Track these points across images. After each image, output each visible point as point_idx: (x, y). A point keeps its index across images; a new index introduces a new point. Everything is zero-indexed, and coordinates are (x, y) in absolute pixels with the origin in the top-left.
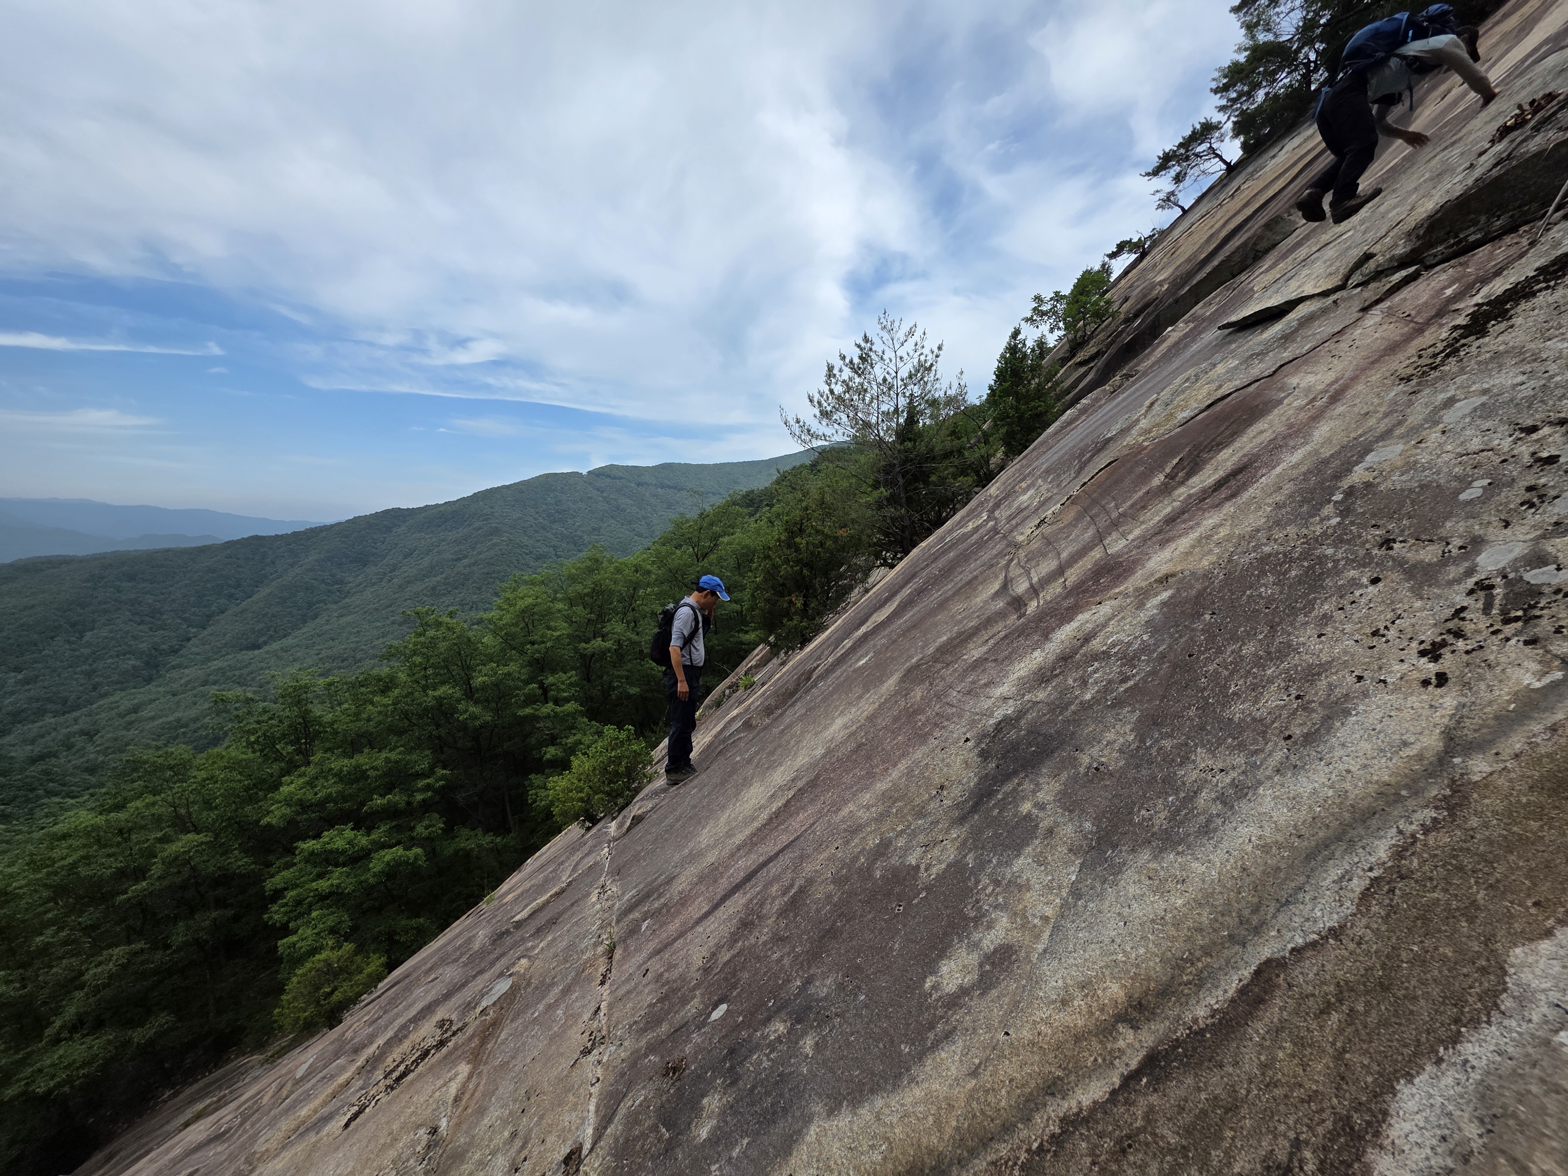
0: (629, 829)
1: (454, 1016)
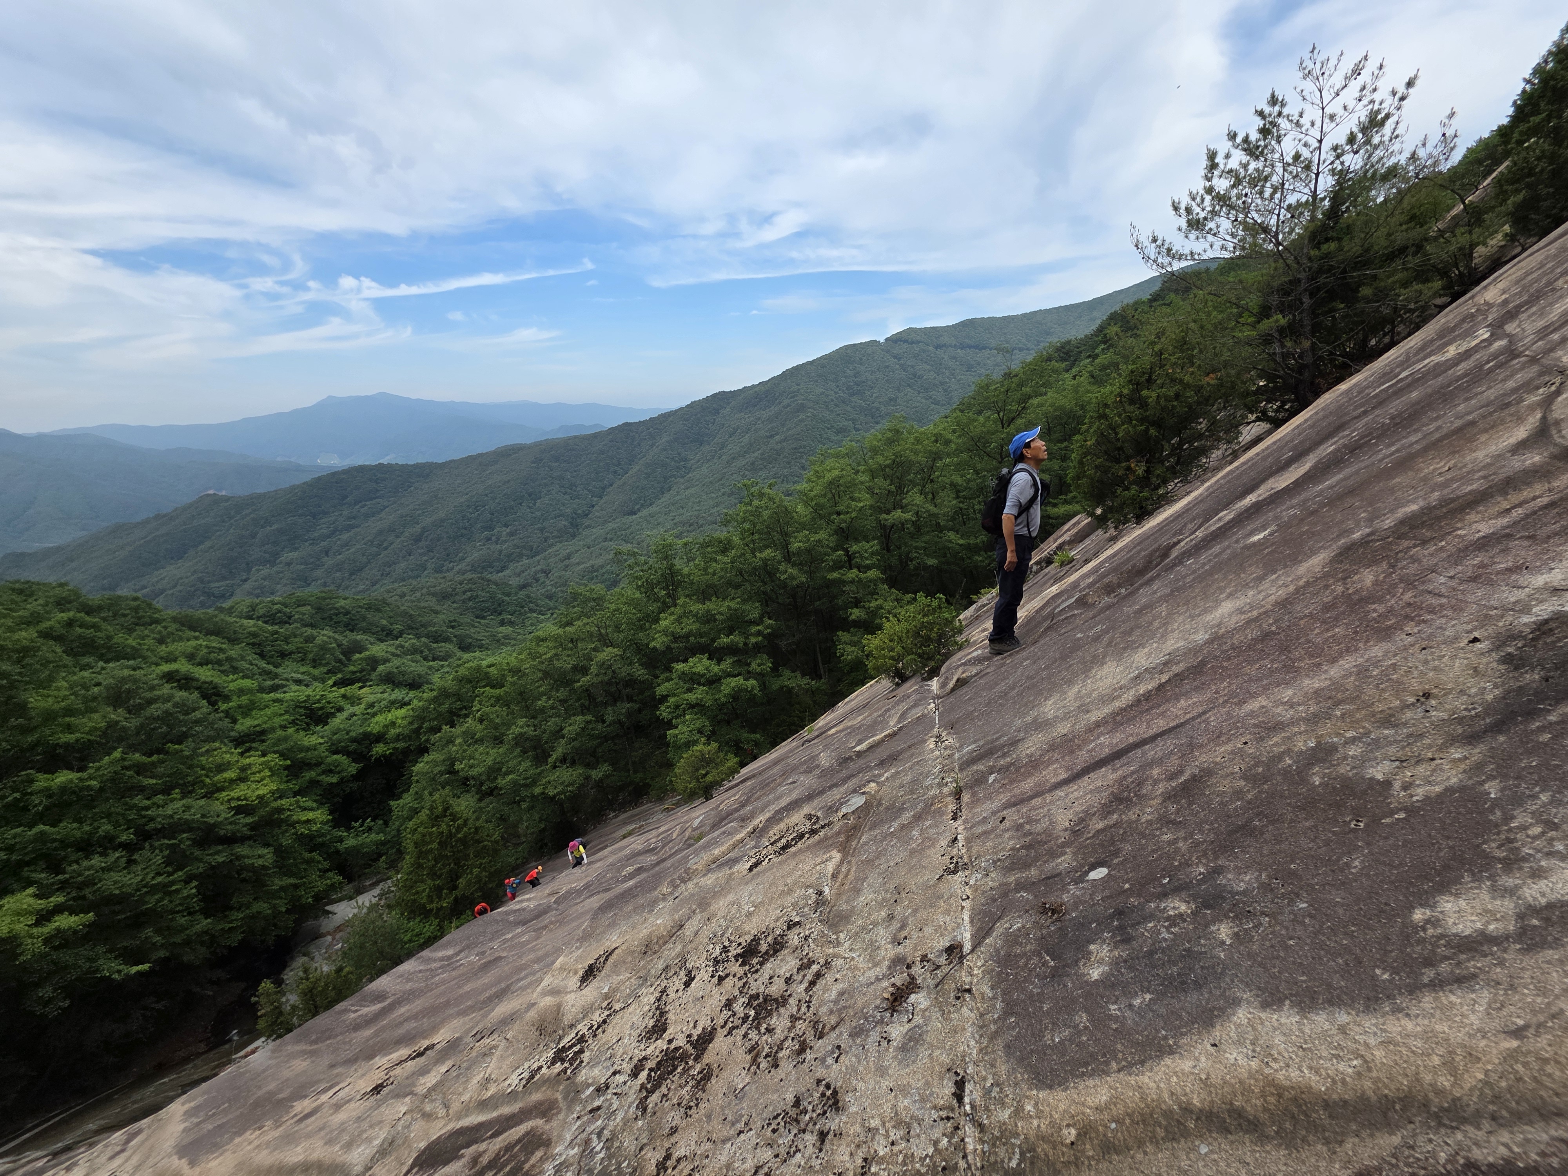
0: (953, 690)
1: (819, 814)
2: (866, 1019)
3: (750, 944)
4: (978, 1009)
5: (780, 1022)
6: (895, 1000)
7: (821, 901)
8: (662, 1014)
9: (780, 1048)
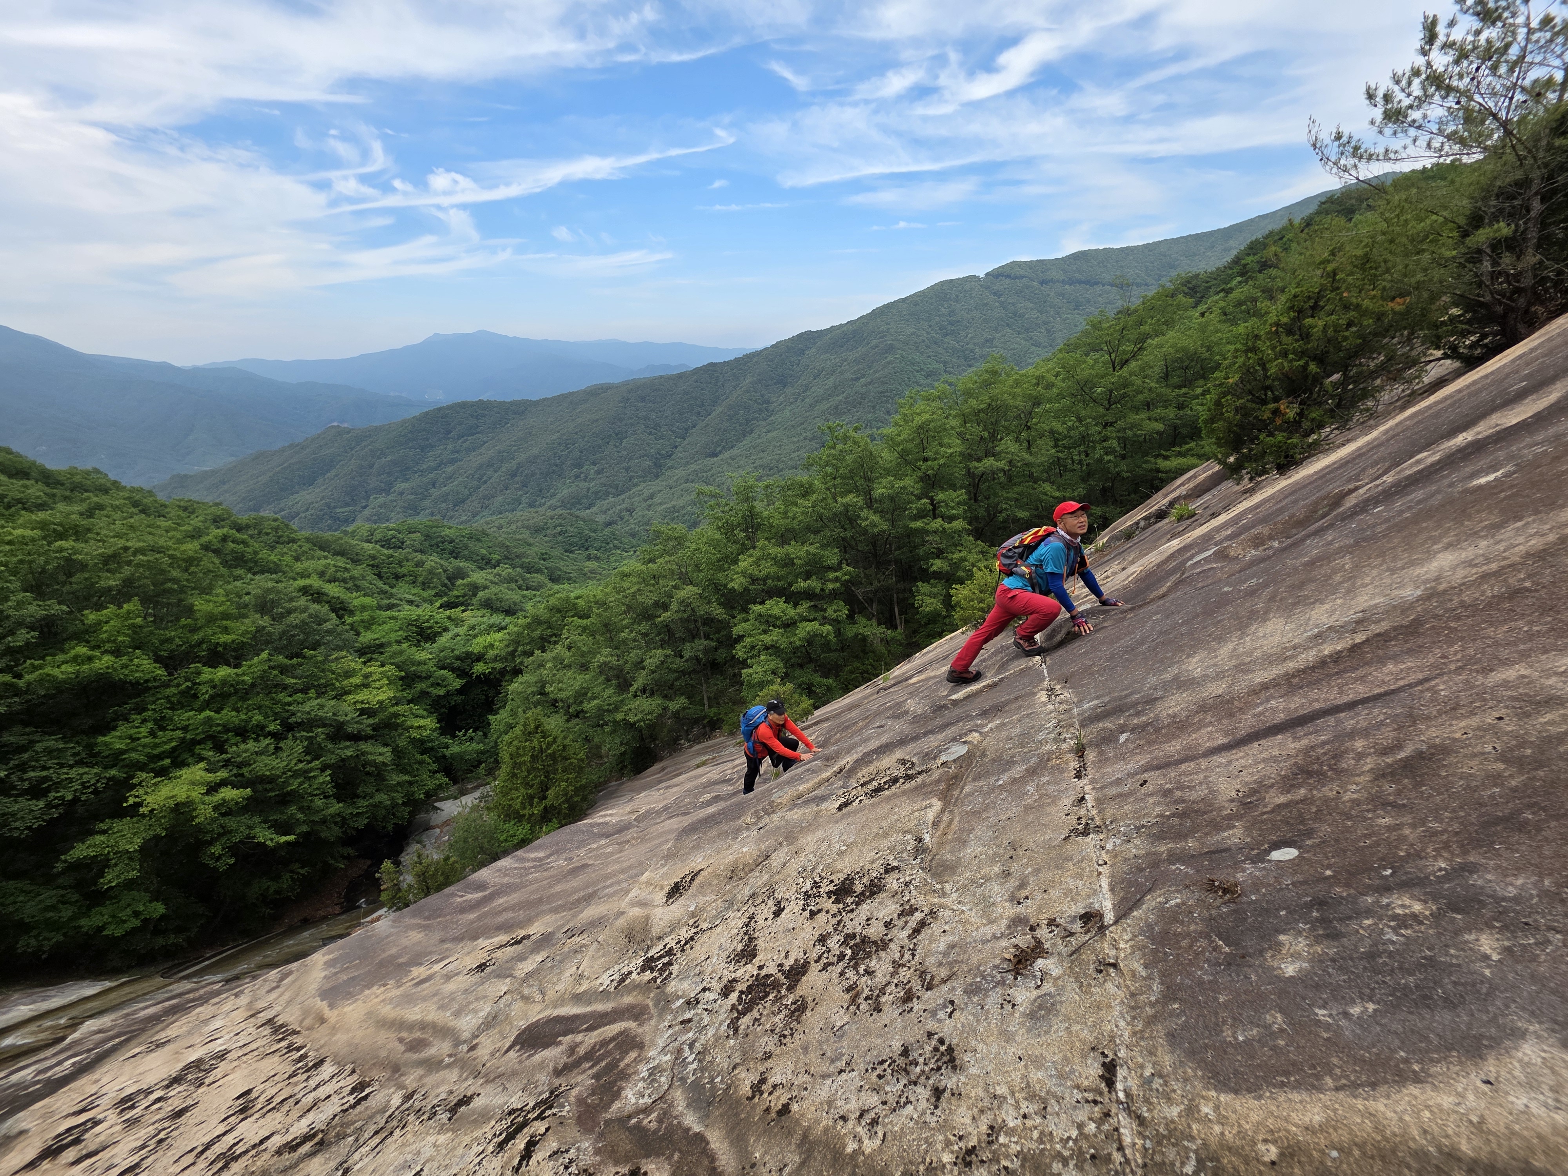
1: (914, 760)
2: (984, 978)
3: (843, 883)
4: (1127, 987)
5: (881, 965)
6: (1019, 962)
7: (920, 848)
8: (751, 939)
9: (883, 991)
